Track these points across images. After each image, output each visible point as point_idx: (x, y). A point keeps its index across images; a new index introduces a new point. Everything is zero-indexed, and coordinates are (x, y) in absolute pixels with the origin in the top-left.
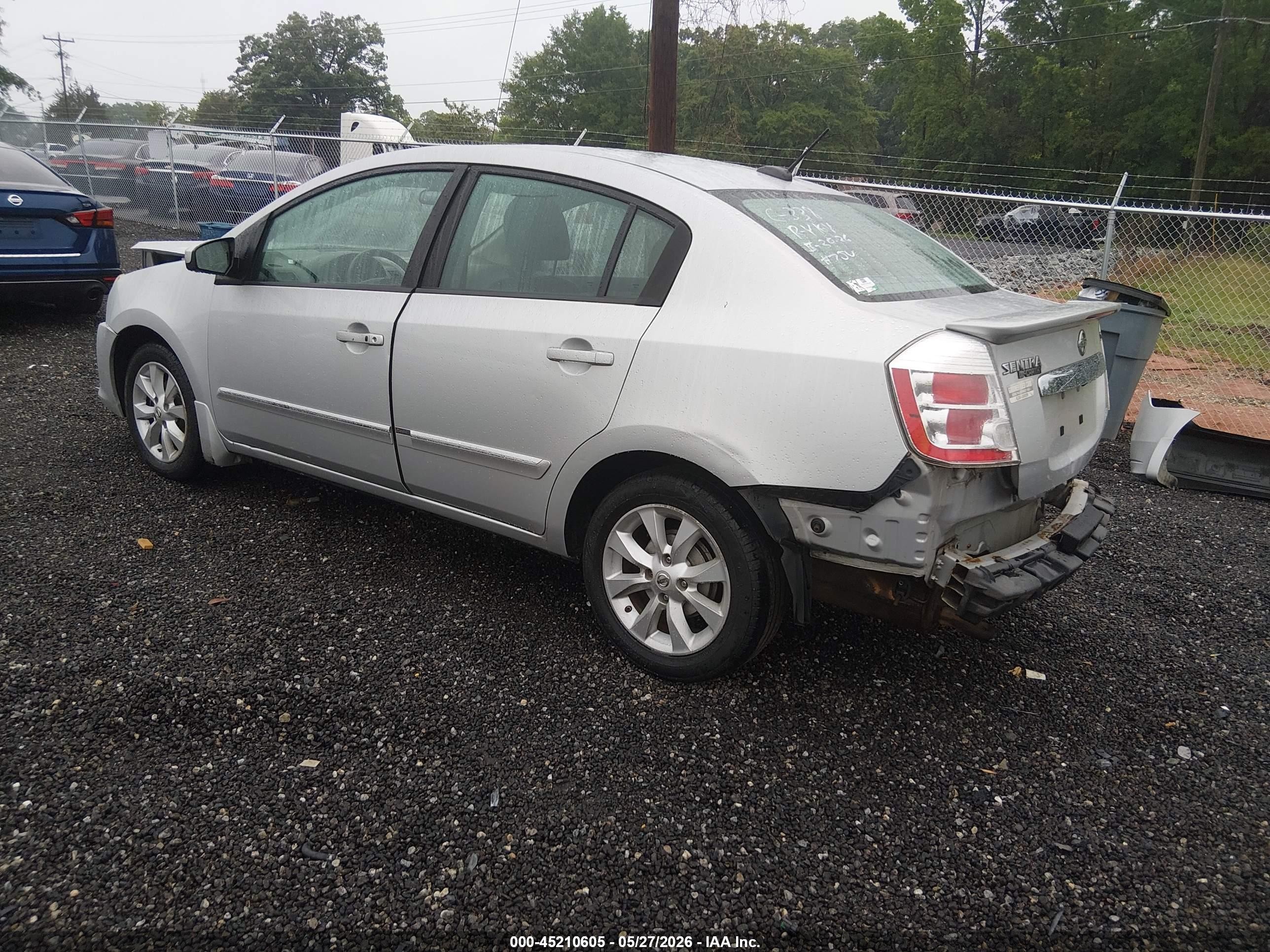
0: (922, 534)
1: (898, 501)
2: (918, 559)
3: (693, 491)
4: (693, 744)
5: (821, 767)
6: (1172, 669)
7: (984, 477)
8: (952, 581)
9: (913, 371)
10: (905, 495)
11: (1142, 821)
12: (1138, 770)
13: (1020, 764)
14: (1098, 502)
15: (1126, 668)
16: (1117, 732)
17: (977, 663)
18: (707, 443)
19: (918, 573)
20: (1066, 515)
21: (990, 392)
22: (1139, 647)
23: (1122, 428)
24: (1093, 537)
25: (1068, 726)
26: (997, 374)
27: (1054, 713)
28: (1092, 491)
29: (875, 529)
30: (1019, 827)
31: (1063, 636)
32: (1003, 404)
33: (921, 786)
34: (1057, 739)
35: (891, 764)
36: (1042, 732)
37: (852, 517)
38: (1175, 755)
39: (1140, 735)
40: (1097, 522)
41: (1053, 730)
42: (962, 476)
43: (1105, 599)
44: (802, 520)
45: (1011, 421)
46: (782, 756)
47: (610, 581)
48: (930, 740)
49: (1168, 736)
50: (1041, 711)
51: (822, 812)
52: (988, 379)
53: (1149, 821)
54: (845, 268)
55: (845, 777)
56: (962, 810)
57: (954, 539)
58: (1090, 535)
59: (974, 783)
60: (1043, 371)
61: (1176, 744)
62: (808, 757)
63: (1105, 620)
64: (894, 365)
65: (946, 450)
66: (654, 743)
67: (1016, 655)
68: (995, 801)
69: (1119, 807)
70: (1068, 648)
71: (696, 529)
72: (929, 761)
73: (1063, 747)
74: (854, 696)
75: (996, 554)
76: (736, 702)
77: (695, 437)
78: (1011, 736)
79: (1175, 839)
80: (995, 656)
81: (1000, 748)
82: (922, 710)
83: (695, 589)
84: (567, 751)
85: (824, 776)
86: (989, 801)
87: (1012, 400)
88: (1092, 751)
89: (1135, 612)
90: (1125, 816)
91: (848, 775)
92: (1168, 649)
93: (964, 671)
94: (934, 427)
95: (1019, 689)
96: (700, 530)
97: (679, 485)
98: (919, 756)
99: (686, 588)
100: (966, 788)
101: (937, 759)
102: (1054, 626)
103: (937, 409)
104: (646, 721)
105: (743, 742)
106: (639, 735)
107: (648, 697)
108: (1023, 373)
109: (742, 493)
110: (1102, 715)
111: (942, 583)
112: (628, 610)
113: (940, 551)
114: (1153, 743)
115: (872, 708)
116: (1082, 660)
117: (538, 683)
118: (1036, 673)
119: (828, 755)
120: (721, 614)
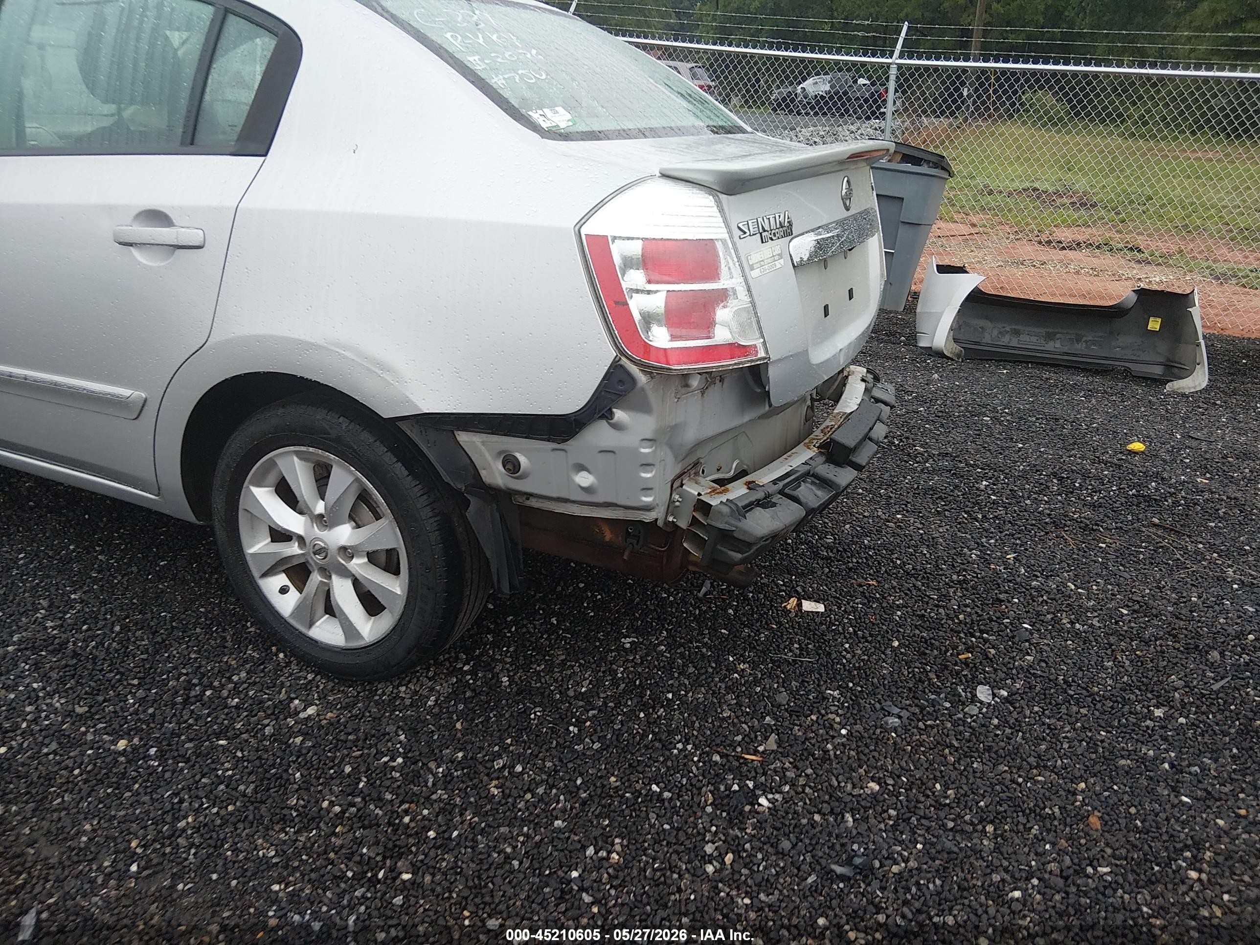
0: (647, 466)
1: (609, 423)
2: (644, 499)
3: (342, 425)
4: (361, 780)
5: (538, 785)
6: (965, 581)
7: (726, 381)
8: (694, 521)
9: (614, 238)
10: (619, 415)
11: (939, 806)
12: (932, 727)
13: (792, 737)
14: (877, 393)
15: (914, 586)
16: (906, 673)
17: (746, 599)
18: (345, 357)
19: (648, 517)
20: (838, 414)
21: (723, 262)
22: (928, 556)
23: (910, 299)
24: (871, 439)
25: (849, 672)
26: (731, 237)
27: (834, 656)
28: (870, 377)
29: (587, 465)
30: (786, 845)
31: (845, 550)
32: (742, 279)
33: (667, 795)
34: (836, 693)
35: (630, 765)
36: (819, 685)
37: (554, 450)
38: (974, 699)
39: (932, 675)
40: (876, 418)
41: (833, 678)
42: (695, 382)
43: (891, 497)
44: (489, 458)
45: (753, 303)
46: (486, 778)
47: (252, 554)
48: (684, 720)
49: (965, 673)
50: (819, 655)
51: (526, 863)
52: (719, 246)
53: (948, 805)
54: (527, 94)
55: (568, 797)
56: (714, 828)
57: (696, 464)
58: (867, 437)
59: (734, 779)
60: (795, 234)
61: (972, 683)
62: (522, 773)
63: (891, 524)
64: (585, 230)
65: (665, 350)
66: (305, 786)
67: (791, 581)
68: (760, 805)
69: (911, 789)
70: (851, 565)
71: (351, 479)
72: (680, 751)
73: (843, 704)
74: (594, 666)
75: (748, 478)
76: (436, 701)
77: (328, 349)
78: (783, 697)
79: (980, 827)
80: (768, 586)
81: (768, 718)
82: (676, 675)
83: (366, 560)
84: (168, 818)
85: (541, 800)
86: (752, 805)
87: (755, 273)
88: (878, 706)
89: (923, 511)
90: (918, 802)
91: (572, 792)
92: (960, 554)
93: (731, 611)
94: (648, 319)
95: (794, 628)
96: (357, 480)
97: (320, 417)
98: (667, 746)
99: (352, 557)
100: (722, 788)
101: (689, 747)
102: (835, 539)
103: (649, 292)
104: (299, 751)
105: (432, 765)
106: (285, 776)
107: (311, 711)
108: (764, 235)
109: (403, 426)
110: (888, 652)
111: (683, 524)
112: (284, 590)
113: (676, 484)
114: (948, 684)
115: (615, 683)
116: (866, 579)
117: (151, 711)
118: (813, 604)
119: (549, 764)
120: (398, 591)
